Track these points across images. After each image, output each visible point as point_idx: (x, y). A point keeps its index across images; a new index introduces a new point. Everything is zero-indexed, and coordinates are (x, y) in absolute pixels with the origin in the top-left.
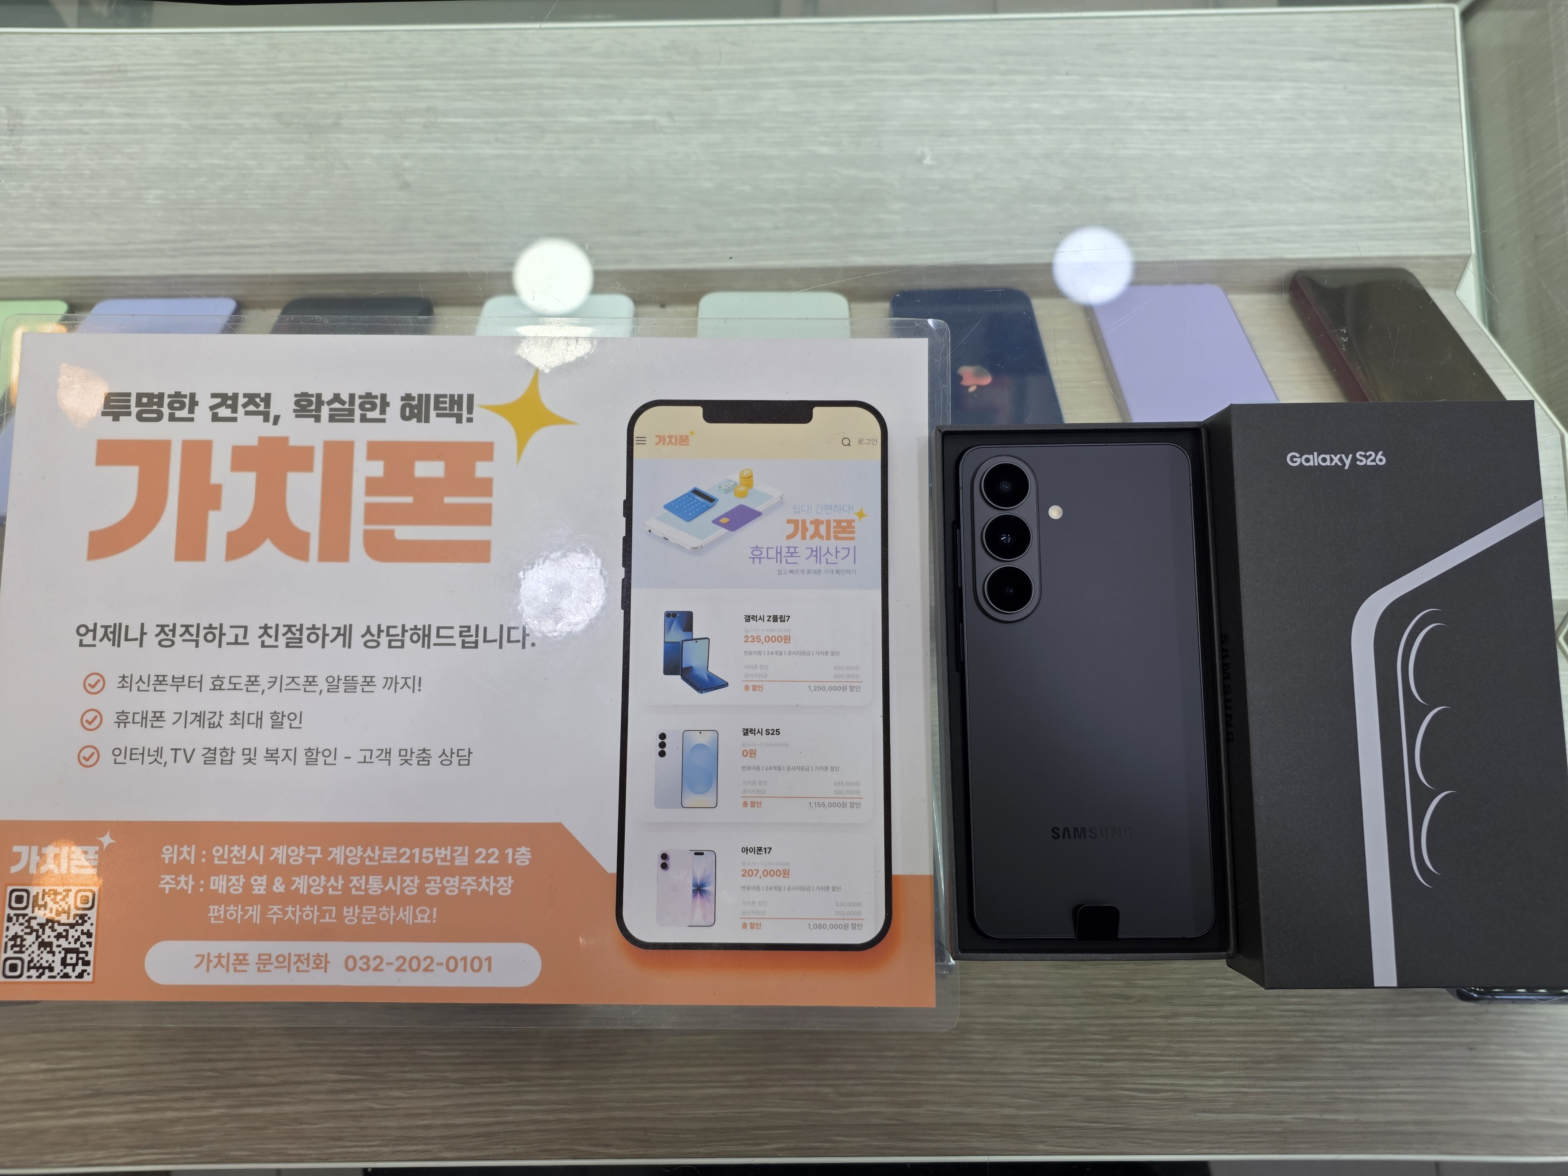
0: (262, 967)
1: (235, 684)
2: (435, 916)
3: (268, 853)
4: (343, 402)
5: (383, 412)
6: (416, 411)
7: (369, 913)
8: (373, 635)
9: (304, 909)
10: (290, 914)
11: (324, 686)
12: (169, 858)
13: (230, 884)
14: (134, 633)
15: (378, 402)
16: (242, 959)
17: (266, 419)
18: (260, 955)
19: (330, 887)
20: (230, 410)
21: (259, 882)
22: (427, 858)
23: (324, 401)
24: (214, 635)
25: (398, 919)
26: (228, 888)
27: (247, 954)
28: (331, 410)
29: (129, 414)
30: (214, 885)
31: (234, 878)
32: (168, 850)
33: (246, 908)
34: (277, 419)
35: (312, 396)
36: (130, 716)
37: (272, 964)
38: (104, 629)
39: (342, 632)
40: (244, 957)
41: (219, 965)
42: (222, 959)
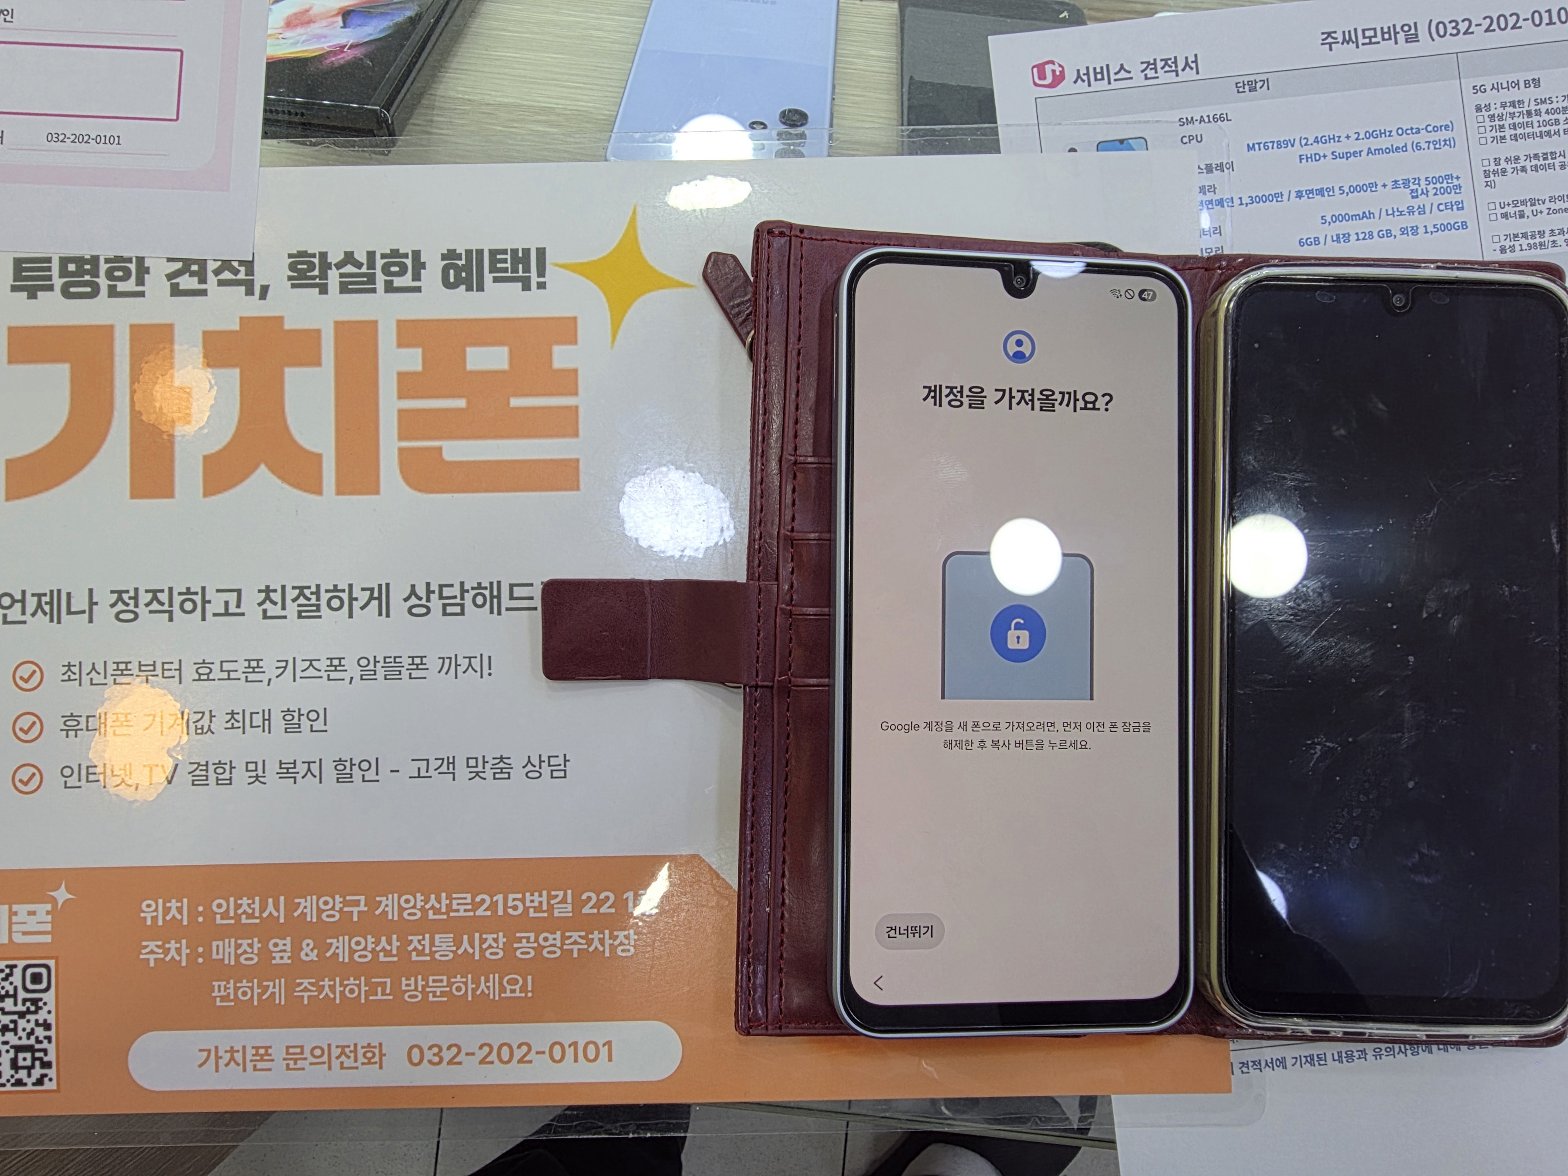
0: (291, 1063)
1: (229, 672)
2: (530, 988)
3: (291, 907)
4: (359, 265)
5: (417, 277)
6: (464, 274)
7: (438, 985)
8: (420, 599)
9: (346, 982)
10: (327, 989)
11: (356, 672)
12: (152, 917)
13: (240, 951)
14: (80, 602)
15: (409, 262)
16: (263, 1053)
17: (250, 292)
18: (288, 1048)
19: (381, 951)
20: (196, 279)
21: (281, 947)
22: (515, 908)
23: (331, 263)
24: (194, 602)
25: (478, 992)
26: (237, 956)
27: (270, 1047)
28: (342, 275)
29: (51, 288)
30: (218, 953)
31: (245, 943)
32: (149, 906)
33: (265, 983)
34: (265, 290)
35: (314, 256)
36: (83, 720)
37: (305, 1059)
38: (36, 598)
39: (376, 595)
40: (267, 1051)
41: (232, 1063)
42: (236, 1054)
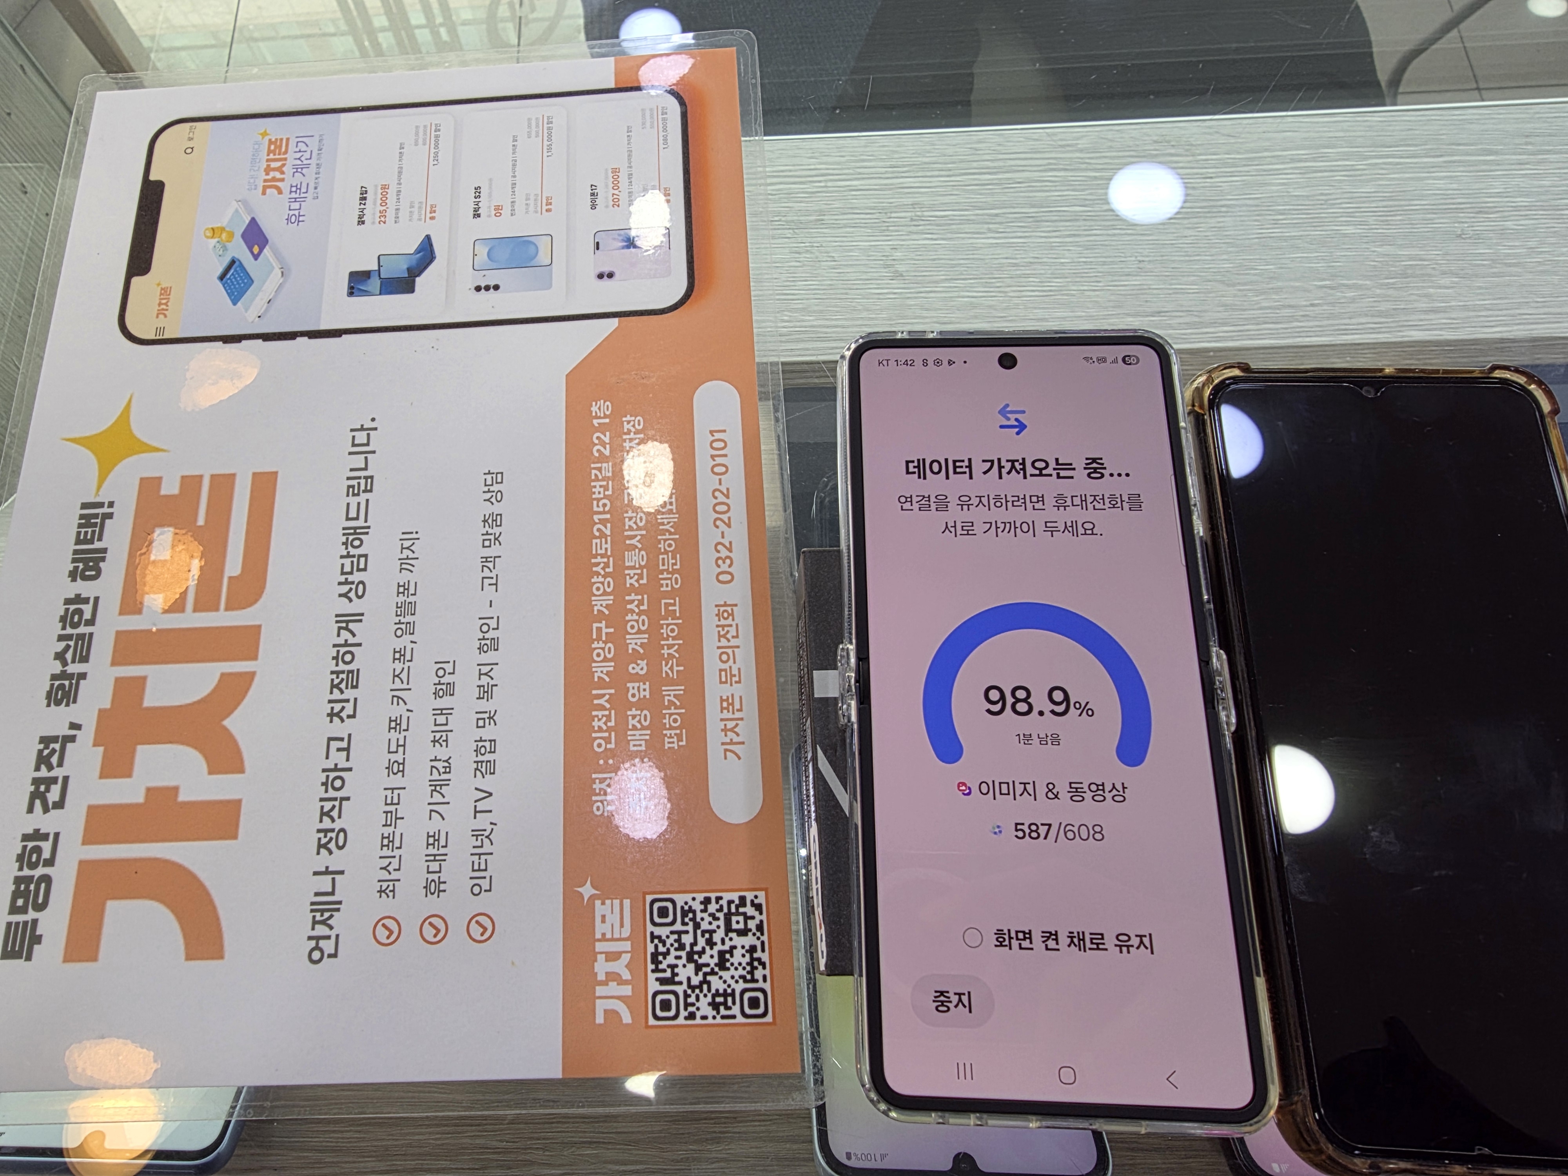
0: (734, 679)
1: (398, 746)
3: (601, 684)
4: (67, 649)
5: (86, 600)
6: (91, 564)
7: (667, 562)
8: (351, 589)
9: (665, 636)
10: (671, 651)
11: (407, 638)
12: (608, 806)
13: (639, 726)
14: (325, 884)
15: (72, 607)
16: (727, 703)
17: (72, 739)
18: (721, 682)
19: (639, 608)
20: (53, 786)
21: (636, 691)
22: (604, 505)
23: (61, 671)
24: (335, 778)
25: (675, 529)
26: (643, 728)
27: (721, 697)
28: (73, 661)
29: (34, 922)
30: (640, 745)
31: (632, 722)
32: (598, 809)
33: (666, 704)
34: (74, 726)
35: (52, 685)
36: (432, 877)
37: (730, 667)
38: (317, 926)
39: (344, 625)
40: (724, 700)
41: (736, 730)
42: (728, 727)
